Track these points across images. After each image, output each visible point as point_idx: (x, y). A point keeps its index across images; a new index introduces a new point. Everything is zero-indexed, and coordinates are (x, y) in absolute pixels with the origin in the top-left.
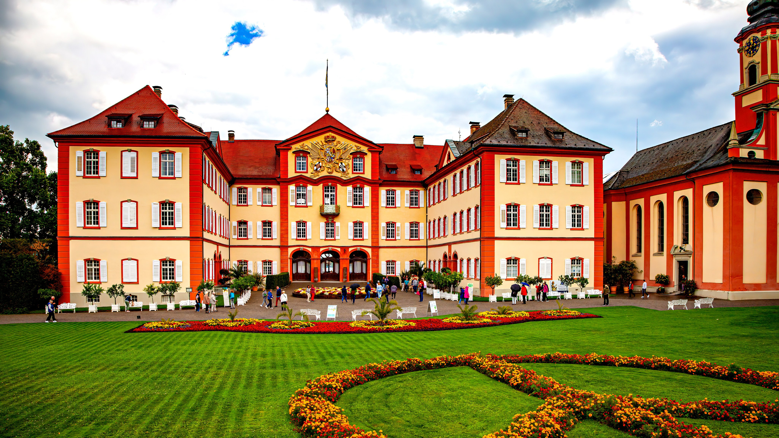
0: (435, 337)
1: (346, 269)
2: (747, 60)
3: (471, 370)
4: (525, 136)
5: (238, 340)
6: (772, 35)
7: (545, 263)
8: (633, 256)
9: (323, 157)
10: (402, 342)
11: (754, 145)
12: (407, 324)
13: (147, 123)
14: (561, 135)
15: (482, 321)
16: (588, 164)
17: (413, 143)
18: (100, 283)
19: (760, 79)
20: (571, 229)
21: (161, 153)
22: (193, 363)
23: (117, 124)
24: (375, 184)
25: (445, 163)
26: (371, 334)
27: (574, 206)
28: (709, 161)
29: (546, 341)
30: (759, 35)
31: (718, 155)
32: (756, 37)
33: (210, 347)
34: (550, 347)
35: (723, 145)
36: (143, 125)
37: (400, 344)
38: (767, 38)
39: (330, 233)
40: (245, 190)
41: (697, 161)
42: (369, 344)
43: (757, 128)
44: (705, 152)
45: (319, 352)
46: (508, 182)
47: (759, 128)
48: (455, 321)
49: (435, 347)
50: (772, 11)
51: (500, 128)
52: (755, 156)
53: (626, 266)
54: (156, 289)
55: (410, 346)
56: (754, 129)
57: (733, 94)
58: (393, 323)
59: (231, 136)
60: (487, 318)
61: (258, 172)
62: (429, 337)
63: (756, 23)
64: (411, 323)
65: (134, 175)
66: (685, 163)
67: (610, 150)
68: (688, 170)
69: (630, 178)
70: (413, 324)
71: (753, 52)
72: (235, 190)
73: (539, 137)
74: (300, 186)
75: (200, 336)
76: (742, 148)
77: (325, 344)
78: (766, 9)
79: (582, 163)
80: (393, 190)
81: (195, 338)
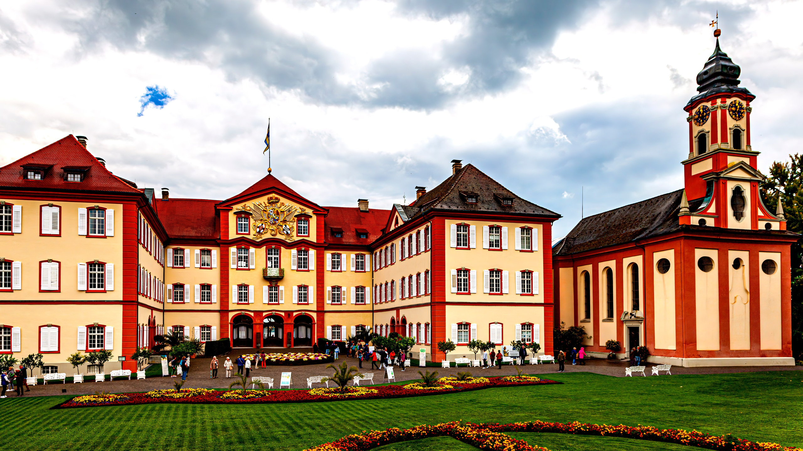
0: (401, 404)
1: (290, 335)
2: (697, 129)
3: (454, 441)
4: (475, 202)
5: (189, 412)
6: (722, 105)
7: (496, 328)
8: (581, 322)
9: (266, 219)
10: (369, 410)
11: (704, 212)
12: (369, 391)
13: (72, 176)
14: (510, 201)
15: (444, 388)
16: (537, 230)
17: (358, 207)
18: (11, 353)
19: (710, 148)
20: (521, 295)
21: (89, 209)
22: (146, 442)
23: (34, 176)
24: (320, 247)
25: (393, 228)
26: (334, 403)
27: (523, 272)
28: (658, 228)
29: (516, 408)
30: (709, 104)
31: (668, 223)
32: (706, 106)
33: (160, 421)
34: (524, 414)
35: (672, 213)
36: (67, 177)
37: (368, 412)
38: (717, 107)
39: (274, 297)
40: (182, 252)
41: (647, 229)
42: (335, 413)
43: (707, 196)
44: (654, 220)
45: (284, 423)
46: (458, 247)
47: (709, 196)
48: (417, 388)
49: (405, 415)
50: (722, 81)
51: (450, 193)
52: (705, 223)
53: (576, 332)
54: (82, 359)
55: (379, 414)
56: (704, 198)
57: (683, 163)
58: (353, 390)
59: (165, 194)
60: (447, 384)
61: (196, 232)
62: (394, 404)
63: (706, 92)
64: (373, 390)
65: (57, 232)
66: (633, 230)
67: (558, 216)
68: (638, 237)
69: (576, 245)
70: (376, 391)
71: (703, 121)
72: (170, 251)
73: (489, 202)
74: (242, 249)
75: (144, 410)
76: (693, 215)
77: (289, 414)
78: (716, 79)
79: (531, 229)
80: (338, 254)
81: (139, 412)
